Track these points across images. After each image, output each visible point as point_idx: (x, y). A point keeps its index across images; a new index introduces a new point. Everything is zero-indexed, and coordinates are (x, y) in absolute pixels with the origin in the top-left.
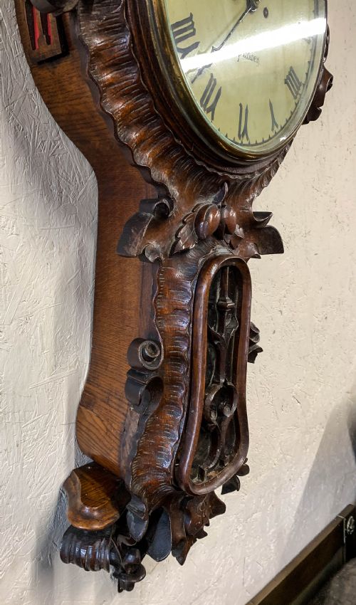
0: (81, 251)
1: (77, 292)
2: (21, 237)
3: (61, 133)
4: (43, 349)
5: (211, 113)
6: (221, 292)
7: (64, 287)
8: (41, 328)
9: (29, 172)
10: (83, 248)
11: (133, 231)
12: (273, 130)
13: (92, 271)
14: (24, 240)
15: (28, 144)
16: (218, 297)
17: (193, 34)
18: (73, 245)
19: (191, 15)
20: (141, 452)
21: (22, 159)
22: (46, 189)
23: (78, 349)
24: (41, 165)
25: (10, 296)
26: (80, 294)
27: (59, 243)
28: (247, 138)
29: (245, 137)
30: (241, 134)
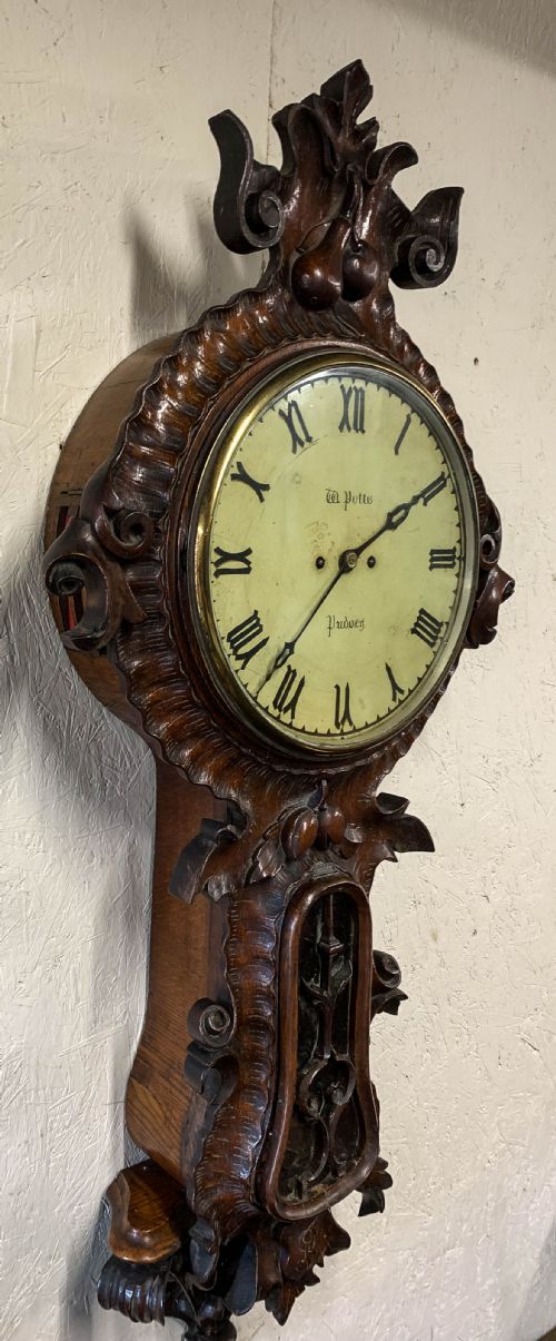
0: (132, 857)
1: (126, 915)
2: (50, 853)
3: (104, 710)
4: (78, 1000)
5: (290, 711)
6: (322, 929)
7: (107, 912)
8: (74, 970)
9: (62, 769)
10: (135, 851)
11: (189, 867)
12: (394, 699)
13: (148, 882)
14: (55, 856)
15: (61, 733)
16: (319, 935)
17: (260, 630)
18: (121, 850)
19: (256, 612)
20: (209, 1155)
21: (52, 755)
22: (85, 787)
23: (128, 995)
24: (78, 756)
25: (35, 932)
26: (130, 918)
27: (101, 852)
28: (351, 723)
29: (347, 723)
30: (340, 721)
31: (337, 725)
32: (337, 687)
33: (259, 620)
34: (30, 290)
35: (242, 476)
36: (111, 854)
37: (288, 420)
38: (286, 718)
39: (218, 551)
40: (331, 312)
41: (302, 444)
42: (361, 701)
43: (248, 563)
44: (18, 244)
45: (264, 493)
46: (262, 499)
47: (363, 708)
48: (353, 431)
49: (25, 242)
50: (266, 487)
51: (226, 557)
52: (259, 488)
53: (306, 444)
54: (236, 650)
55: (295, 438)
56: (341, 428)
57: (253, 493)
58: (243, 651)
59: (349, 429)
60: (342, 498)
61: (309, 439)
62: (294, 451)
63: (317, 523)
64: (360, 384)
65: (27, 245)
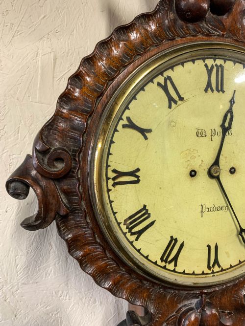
2: (72, 300)
5: (173, 263)
17: (149, 217)
19: (145, 206)
28: (219, 266)
29: (216, 266)
30: (211, 265)
31: (209, 268)
32: (209, 246)
33: (147, 210)
34: (49, 40)
35: (131, 125)
36: (106, 300)
37: (165, 88)
38: (171, 266)
39: (114, 171)
40: (204, 23)
41: (176, 102)
42: (227, 253)
43: (138, 177)
44: (41, 18)
45: (147, 134)
46: (146, 138)
47: (228, 257)
48: (215, 92)
49: (44, 17)
50: (150, 131)
51: (120, 174)
52: (143, 132)
53: (179, 102)
54: (130, 230)
55: (171, 99)
56: (206, 90)
57: (139, 135)
58: (135, 230)
59: (212, 91)
60: (209, 133)
61: (181, 99)
62: (170, 107)
63: (190, 150)
64: (219, 62)
65: (46, 17)
